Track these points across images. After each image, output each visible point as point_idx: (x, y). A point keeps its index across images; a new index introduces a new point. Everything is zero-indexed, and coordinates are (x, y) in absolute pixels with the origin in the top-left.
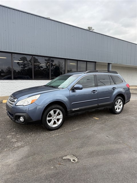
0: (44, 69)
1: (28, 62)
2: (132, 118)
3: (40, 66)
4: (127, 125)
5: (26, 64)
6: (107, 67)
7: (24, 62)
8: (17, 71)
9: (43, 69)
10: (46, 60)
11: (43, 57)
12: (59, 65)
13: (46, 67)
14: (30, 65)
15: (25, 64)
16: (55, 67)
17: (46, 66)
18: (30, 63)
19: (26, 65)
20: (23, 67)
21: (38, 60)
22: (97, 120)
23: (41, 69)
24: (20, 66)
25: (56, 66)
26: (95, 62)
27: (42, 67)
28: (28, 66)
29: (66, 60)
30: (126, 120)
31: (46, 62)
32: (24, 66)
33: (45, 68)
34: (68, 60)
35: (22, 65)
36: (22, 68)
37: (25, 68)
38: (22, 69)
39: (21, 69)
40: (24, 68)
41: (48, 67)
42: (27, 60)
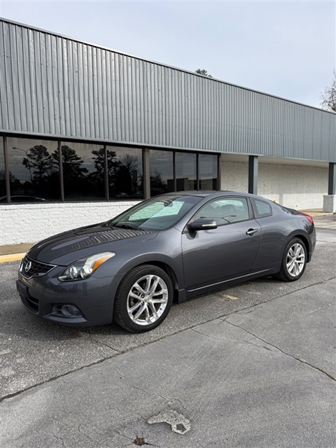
0: (91, 174)
1: (50, 158)
2: (323, 292)
3: (81, 167)
4: (312, 311)
5: (46, 164)
6: (248, 166)
7: (41, 158)
8: (22, 182)
9: (88, 174)
10: (94, 153)
11: (87, 145)
12: (129, 165)
13: (96, 170)
14: (55, 165)
15: (43, 164)
16: (117, 169)
17: (96, 167)
18: (56, 161)
19: (46, 166)
20: (38, 170)
21: (76, 153)
22: (234, 300)
23: (84, 174)
24: (32, 169)
25: (121, 167)
26: (219, 154)
27: (85, 170)
28: (50, 168)
29: (146, 150)
30: (307, 298)
31: (96, 157)
32: (40, 167)
33: (94, 173)
34: (151, 151)
35: (35, 165)
36: (35, 173)
37: (43, 173)
38: (34, 177)
39: (33, 175)
40: (41, 173)
41: (101, 170)
42: (47, 154)
